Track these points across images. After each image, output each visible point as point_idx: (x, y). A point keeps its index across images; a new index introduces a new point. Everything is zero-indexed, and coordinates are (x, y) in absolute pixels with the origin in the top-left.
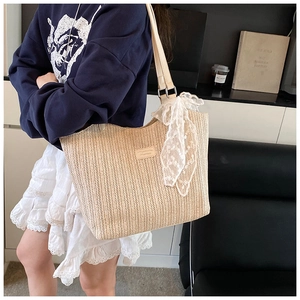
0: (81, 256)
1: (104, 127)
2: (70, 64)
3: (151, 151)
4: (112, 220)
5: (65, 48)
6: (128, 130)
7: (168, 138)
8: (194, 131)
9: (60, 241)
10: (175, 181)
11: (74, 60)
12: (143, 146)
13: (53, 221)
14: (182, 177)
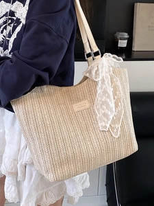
0: (35, 200)
1: (45, 88)
2: (12, 40)
3: (85, 104)
4: (61, 164)
5: (5, 28)
6: (64, 89)
7: (99, 91)
8: (119, 83)
9: (15, 190)
10: (108, 126)
11: (14, 36)
12: (79, 100)
13: (9, 173)
14: (114, 122)
